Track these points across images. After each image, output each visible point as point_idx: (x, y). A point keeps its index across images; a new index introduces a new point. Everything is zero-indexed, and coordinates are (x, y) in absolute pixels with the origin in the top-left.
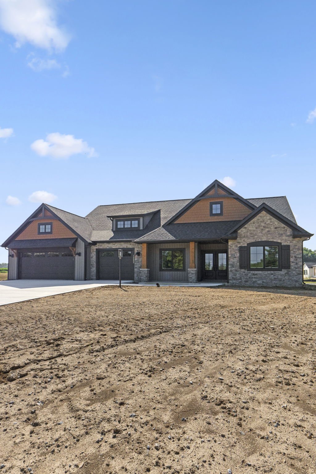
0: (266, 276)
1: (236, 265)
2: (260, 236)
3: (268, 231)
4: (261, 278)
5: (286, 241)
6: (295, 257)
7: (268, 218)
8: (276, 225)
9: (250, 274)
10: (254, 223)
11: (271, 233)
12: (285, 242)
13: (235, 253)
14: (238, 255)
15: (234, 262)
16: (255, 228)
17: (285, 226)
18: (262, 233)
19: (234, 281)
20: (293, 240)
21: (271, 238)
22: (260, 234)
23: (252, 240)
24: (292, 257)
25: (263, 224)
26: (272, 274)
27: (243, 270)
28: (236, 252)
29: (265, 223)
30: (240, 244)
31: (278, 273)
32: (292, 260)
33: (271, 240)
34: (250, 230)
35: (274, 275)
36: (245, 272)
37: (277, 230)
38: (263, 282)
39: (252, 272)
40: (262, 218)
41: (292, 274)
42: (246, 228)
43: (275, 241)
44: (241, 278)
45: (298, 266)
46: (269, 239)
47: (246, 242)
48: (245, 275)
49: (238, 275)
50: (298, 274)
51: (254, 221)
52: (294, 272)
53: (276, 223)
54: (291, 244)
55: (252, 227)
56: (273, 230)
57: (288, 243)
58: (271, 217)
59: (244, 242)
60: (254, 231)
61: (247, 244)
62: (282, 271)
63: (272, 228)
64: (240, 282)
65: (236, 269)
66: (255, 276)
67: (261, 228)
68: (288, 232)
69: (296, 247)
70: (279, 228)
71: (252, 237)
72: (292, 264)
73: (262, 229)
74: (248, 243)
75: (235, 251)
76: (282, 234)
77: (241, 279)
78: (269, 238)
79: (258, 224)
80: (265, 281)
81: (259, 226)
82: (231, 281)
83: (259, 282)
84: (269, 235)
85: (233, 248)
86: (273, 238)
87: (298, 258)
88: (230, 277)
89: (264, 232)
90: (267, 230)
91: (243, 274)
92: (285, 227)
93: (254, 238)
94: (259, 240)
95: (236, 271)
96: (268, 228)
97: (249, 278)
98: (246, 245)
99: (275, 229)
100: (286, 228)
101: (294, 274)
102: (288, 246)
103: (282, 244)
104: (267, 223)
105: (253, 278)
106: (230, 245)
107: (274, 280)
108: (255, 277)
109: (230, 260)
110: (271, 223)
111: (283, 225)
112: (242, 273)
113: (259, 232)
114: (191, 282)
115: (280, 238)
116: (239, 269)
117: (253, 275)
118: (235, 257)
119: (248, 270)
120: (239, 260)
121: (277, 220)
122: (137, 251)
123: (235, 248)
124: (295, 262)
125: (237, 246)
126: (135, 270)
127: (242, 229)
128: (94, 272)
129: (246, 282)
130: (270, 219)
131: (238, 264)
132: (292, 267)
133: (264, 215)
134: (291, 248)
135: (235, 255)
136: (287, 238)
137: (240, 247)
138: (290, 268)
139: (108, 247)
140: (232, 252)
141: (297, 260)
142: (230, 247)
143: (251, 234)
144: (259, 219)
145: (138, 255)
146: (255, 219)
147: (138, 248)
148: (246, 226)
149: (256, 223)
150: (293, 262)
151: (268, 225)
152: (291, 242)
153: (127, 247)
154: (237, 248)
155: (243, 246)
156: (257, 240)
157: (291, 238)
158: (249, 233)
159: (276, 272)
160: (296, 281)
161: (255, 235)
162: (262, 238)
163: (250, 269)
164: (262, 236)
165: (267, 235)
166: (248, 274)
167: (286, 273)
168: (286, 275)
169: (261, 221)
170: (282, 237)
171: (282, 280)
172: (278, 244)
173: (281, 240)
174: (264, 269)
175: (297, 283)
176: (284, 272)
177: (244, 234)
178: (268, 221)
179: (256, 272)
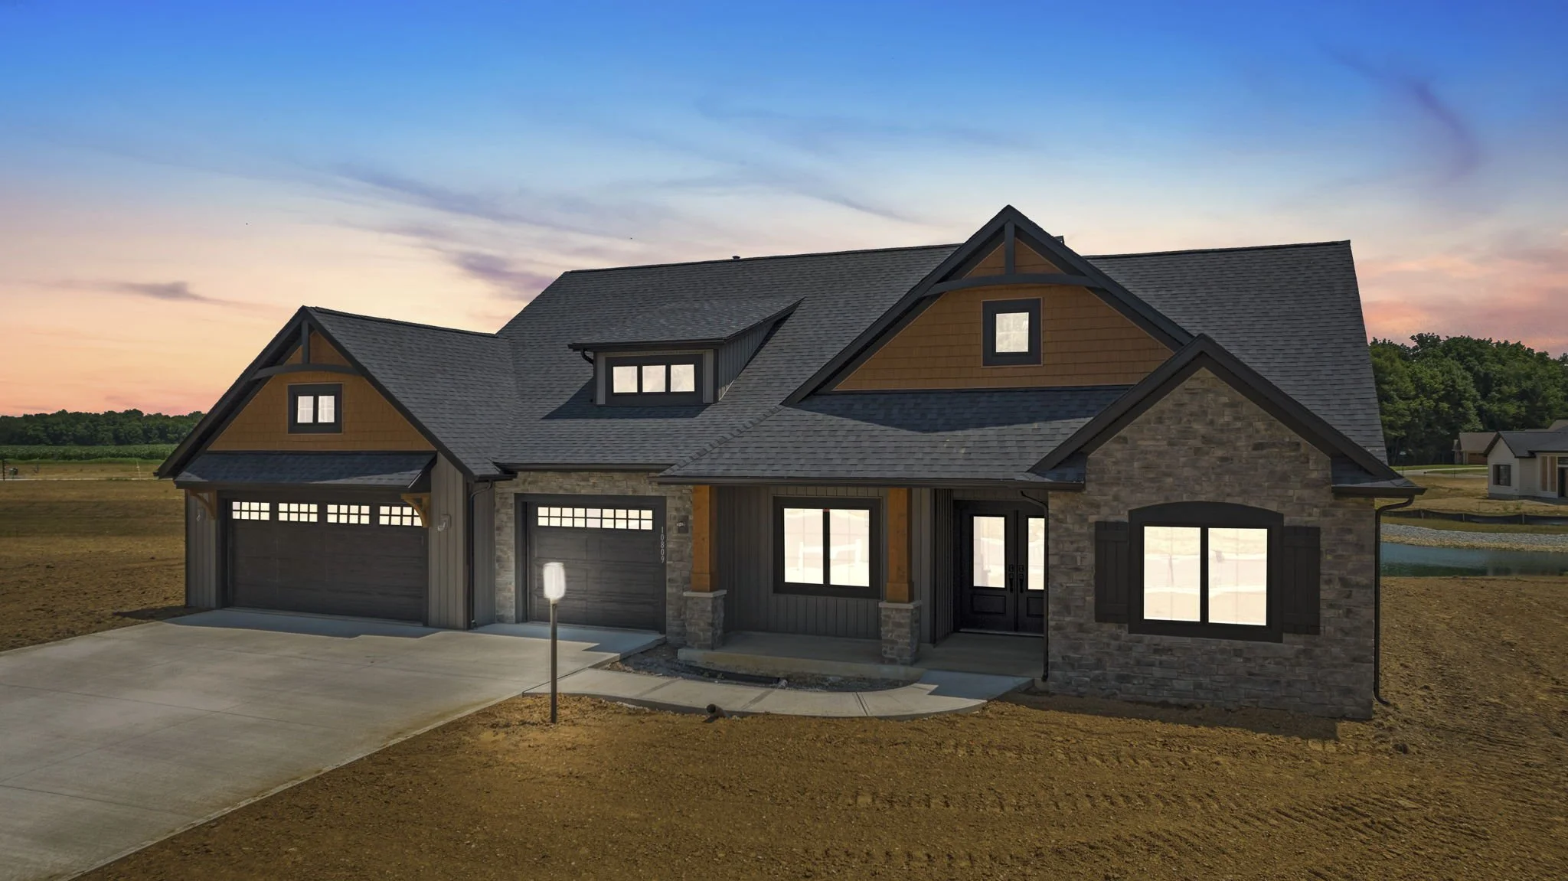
0: (1213, 660)
1: (1079, 603)
2: (1187, 479)
3: (1223, 459)
4: (1188, 669)
6: (1343, 581)
7: (1224, 399)
8: (1257, 431)
10: (1160, 420)
11: (1234, 467)
12: (1299, 513)
13: (1077, 550)
14: (1090, 558)
16: (1165, 442)
17: (1300, 439)
18: (1194, 467)
19: (1071, 674)
20: (1332, 506)
21: (1238, 489)
22: (1187, 472)
23: (1149, 498)
24: (1329, 582)
25: (1199, 427)
26: (1238, 653)
27: (1109, 628)
28: (1081, 545)
29: (1212, 423)
30: (1098, 513)
31: (1267, 648)
32: (1327, 593)
33: (1238, 500)
34: (1142, 452)
35: (1248, 660)
36: (1117, 638)
37: (1264, 457)
38: (1198, 686)
39: (1148, 636)
40: (1198, 398)
41: (1325, 660)
42: (1125, 440)
43: (1253, 504)
44: (1099, 660)
45: (1356, 623)
46: (1229, 495)
47: (1127, 505)
48: (1119, 648)
49: (1087, 650)
50: (1355, 660)
51: (1163, 412)
52: (1336, 650)
53: (1260, 425)
54: (1323, 523)
55: (1155, 439)
56: (1244, 454)
57: (1310, 515)
58: (1239, 396)
59: (1115, 503)
60: (1160, 455)
61: (1130, 512)
62: (1281, 642)
63: (1239, 444)
64: (1096, 679)
65: (1082, 621)
66: (1164, 658)
67: (1191, 442)
68: (1311, 466)
69: (1350, 538)
70: (1273, 445)
71: (1152, 480)
72: (1326, 613)
73: (1197, 451)
74: (1135, 507)
75: (1079, 542)
76: (1284, 478)
77: (1099, 664)
78: (1228, 490)
79: (1179, 428)
80: (1205, 681)
81: (1186, 433)
82: (1058, 673)
83: (1179, 685)
84: (1227, 478)
85: (1067, 530)
86: (1243, 492)
87: (1358, 585)
88: (1053, 656)
89: (1205, 462)
90: (1219, 453)
91: (1108, 645)
92: (1298, 444)
93: (1160, 490)
94: (1182, 496)
95: (1080, 628)
96: (1221, 444)
97: (1138, 663)
98: (1125, 519)
99: (1256, 453)
100: (1303, 450)
101: (1336, 659)
102: (1314, 532)
103: (1287, 521)
104: (1221, 421)
105: (1152, 665)
106: (1052, 514)
107: (1247, 681)
108: (1161, 663)
110: (1239, 424)
111: (1290, 435)
112: (1105, 640)
113: (1182, 459)
114: (892, 661)
115: (1278, 492)
116: (1093, 624)
117: (1156, 651)
118: (1077, 569)
119: (1129, 633)
120: (1092, 582)
121: (1262, 411)
122: (677, 509)
123: (1077, 528)
124: (1339, 607)
125: (1083, 520)
126: (669, 590)
127: (1109, 445)
128: (510, 590)
129: (1122, 678)
130: (1233, 405)
131: (1090, 599)
132: (1327, 629)
133: (1205, 386)
134: (1325, 542)
135: (1074, 559)
136: (1307, 493)
137: (1097, 524)
138: (1318, 633)
139: (561, 488)
140: (1061, 546)
141: (1349, 596)
142: (1057, 520)
143: (1147, 467)
144: (1182, 405)
145: (680, 530)
146: (1166, 403)
147: (680, 498)
148: (1123, 432)
149: (1167, 422)
150: (1331, 606)
151: (1222, 431)
152: (1325, 514)
153: (634, 491)
154: (1085, 530)
155: (1112, 519)
156: (1173, 500)
157: (1326, 498)
158: (1136, 464)
159: (1251, 643)
160: (1347, 692)
161: (1169, 475)
162: (1197, 489)
163: (1139, 624)
164: (1197, 482)
165: (1219, 476)
166: (1130, 649)
167: (1302, 652)
168: (1302, 659)
169: (1192, 414)
170: (1286, 489)
171: (1283, 680)
172: (1269, 520)
173: (1283, 504)
174: (1203, 629)
175: (1350, 702)
176: (1291, 643)
177: (1115, 469)
178: (1223, 414)
179: (1168, 640)
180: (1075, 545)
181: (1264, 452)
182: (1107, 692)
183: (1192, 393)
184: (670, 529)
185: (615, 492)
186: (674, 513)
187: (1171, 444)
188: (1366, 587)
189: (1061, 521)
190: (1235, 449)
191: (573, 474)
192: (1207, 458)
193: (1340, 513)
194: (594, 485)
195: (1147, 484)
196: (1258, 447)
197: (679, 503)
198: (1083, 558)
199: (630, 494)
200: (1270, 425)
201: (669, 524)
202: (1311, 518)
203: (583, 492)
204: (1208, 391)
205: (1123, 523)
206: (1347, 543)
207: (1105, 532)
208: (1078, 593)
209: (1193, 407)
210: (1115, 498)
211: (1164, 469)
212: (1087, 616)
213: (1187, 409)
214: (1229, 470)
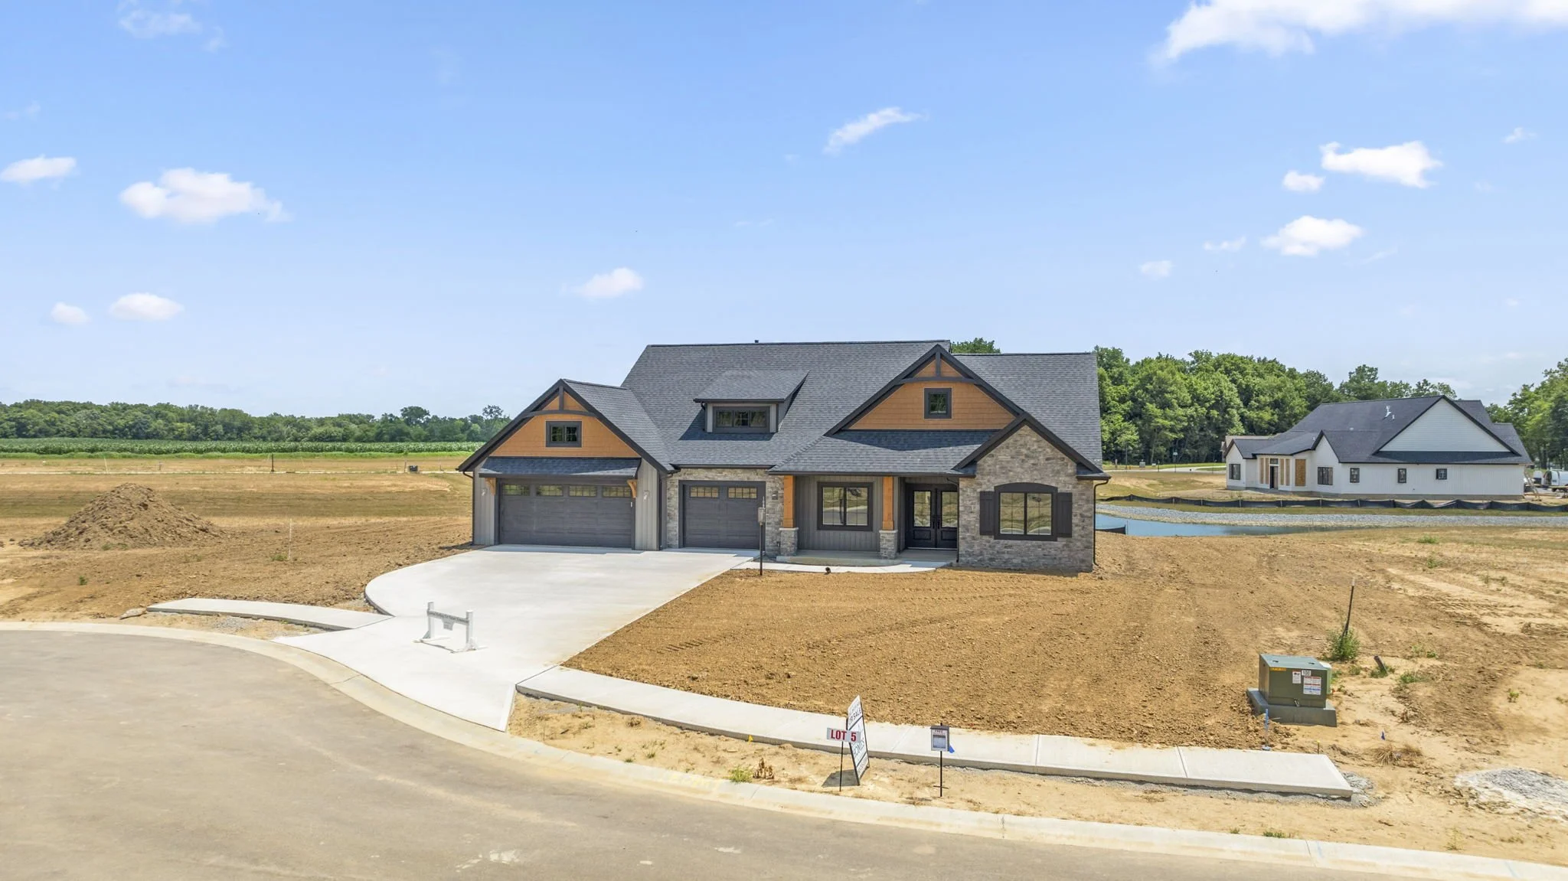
0: (1029, 550)
1: (973, 527)
2: (1019, 473)
3: (1033, 464)
4: (1019, 554)
5: (1065, 483)
6: (1082, 515)
7: (1035, 439)
8: (1047, 452)
9: (998, 547)
10: (1008, 448)
11: (1038, 468)
12: (1063, 487)
13: (972, 504)
14: (977, 507)
15: (970, 521)
16: (1009, 457)
17: (1064, 456)
18: (1022, 468)
19: (970, 559)
20: (1077, 484)
21: (1039, 477)
22: (1019, 470)
23: (1005, 481)
24: (1076, 516)
25: (1024, 451)
26: (1039, 547)
27: (986, 538)
28: (974, 501)
29: (1029, 449)
30: (981, 488)
31: (1051, 544)
32: (1075, 520)
33: (1040, 482)
34: (999, 461)
35: (1043, 549)
36: (989, 542)
37: (1050, 464)
38: (1023, 561)
39: (1002, 541)
40: (1023, 439)
41: (1074, 548)
42: (993, 456)
43: (1045, 483)
44: (981, 552)
45: (1087, 533)
46: (1036, 480)
47: (993, 484)
48: (990, 546)
49: (976, 548)
50: (1086, 548)
51: (1009, 444)
52: (1079, 544)
53: (1048, 450)
54: (1074, 491)
55: (1005, 455)
56: (1042, 462)
58: (1040, 438)
59: (989, 484)
60: (1008, 462)
61: (995, 487)
62: (1056, 540)
64: (980, 560)
65: (974, 535)
66: (1009, 550)
67: (1021, 457)
68: (1069, 467)
69: (1084, 497)
70: (1054, 459)
71: (1004, 473)
72: (1075, 529)
73: (1023, 461)
74: (997, 485)
75: (972, 500)
76: (1058, 472)
77: (981, 554)
78: (1035, 478)
79: (1015, 451)
80: (1026, 559)
81: (1019, 453)
82: (963, 559)
83: (1015, 561)
84: (1035, 472)
85: (969, 495)
86: (1042, 478)
88: (961, 550)
89: (1026, 465)
90: (1032, 461)
92: (1064, 458)
93: (1007, 477)
94: (1016, 480)
95: (974, 538)
96: (1033, 458)
97: (998, 553)
98: (993, 490)
99: (1047, 462)
100: (1065, 461)
101: (1079, 548)
102: (1069, 495)
103: (1059, 491)
104: (1032, 448)
105: (1004, 553)
106: (962, 489)
107: (1043, 558)
108: (1008, 552)
109: (962, 518)
110: (1040, 450)
111: (1060, 455)
112: (983, 544)
113: (1017, 465)
114: (886, 558)
115: (1056, 478)
116: (979, 536)
117: (1005, 547)
118: (972, 512)
119: (995, 539)
120: (979, 518)
121: (1050, 444)
122: (772, 488)
123: (972, 494)
124: (1080, 526)
125: (974, 490)
126: (766, 528)
127: (986, 458)
128: (675, 531)
129: (991, 560)
130: (1038, 441)
131: (978, 525)
132: (1075, 535)
133: (1026, 434)
134: (1075, 498)
135: (971, 507)
136: (1067, 479)
137: (981, 492)
138: (1071, 537)
139: (706, 477)
140: (965, 502)
141: (1083, 521)
142: (964, 491)
143: (1002, 468)
144: (1016, 441)
145: (773, 498)
146: (1010, 440)
147: (774, 482)
148: (992, 452)
149: (1011, 448)
150: (1077, 526)
151: (1033, 453)
152: (1074, 487)
153: (748, 478)
154: (975, 495)
155: (987, 490)
156: (1014, 482)
157: (1074, 480)
158: (996, 466)
159: (1045, 542)
160: (1083, 561)
161: (1010, 471)
162: (1023, 477)
163: (999, 536)
164: (1023, 473)
165: (1032, 471)
166: (994, 546)
167: (1065, 545)
168: (1065, 548)
169: (1021, 445)
170: (1059, 477)
171: (1057, 557)
172: (1052, 490)
173: (1057, 483)
174: (1025, 537)
175: (1083, 565)
176: (1060, 542)
177: (988, 468)
178: (1033, 446)
179: (1010, 542)
180: (971, 502)
181: (1050, 461)
182: (985, 566)
183: (1021, 436)
184: (768, 497)
185: (737, 479)
186: (770, 490)
187: (1012, 458)
188: (1091, 517)
189: (967, 491)
190: (1039, 460)
191: (713, 470)
193: (1080, 486)
194: (725, 476)
195: (1002, 475)
196: (1047, 459)
197: (773, 485)
198: (974, 508)
199: (746, 480)
200: (1052, 450)
201: (767, 495)
202: (1069, 489)
203: (719, 479)
204: (1027, 436)
205: (992, 492)
206: (1083, 499)
207: (983, 496)
208: (972, 523)
209: (1022, 442)
210: (989, 481)
211: (1009, 468)
212: (976, 532)
213: (1019, 443)
214: (1036, 469)
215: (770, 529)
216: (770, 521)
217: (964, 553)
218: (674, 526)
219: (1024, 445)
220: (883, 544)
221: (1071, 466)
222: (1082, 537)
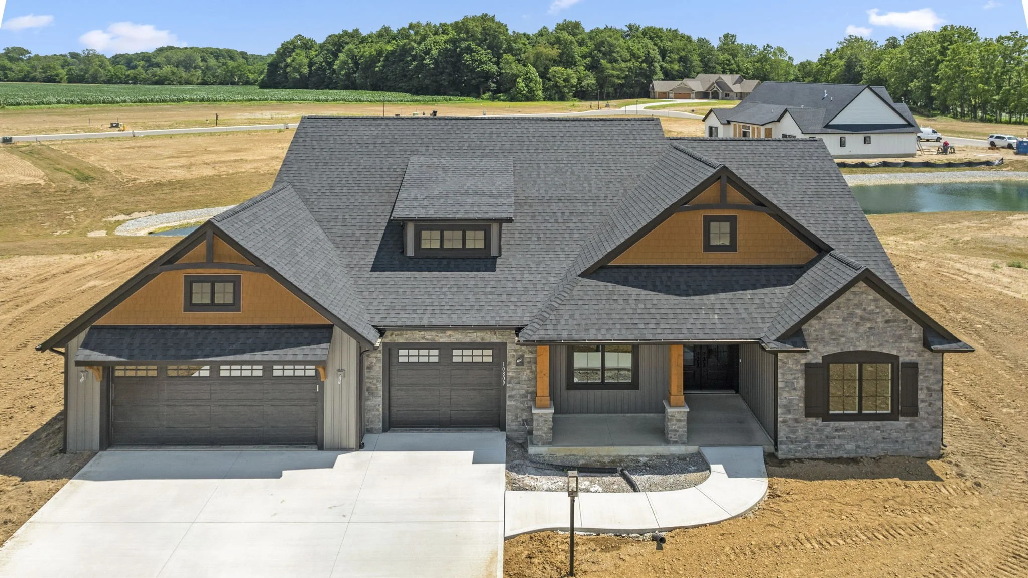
0: (865, 433)
1: (796, 407)
2: (853, 338)
3: (870, 328)
4: (852, 438)
5: (909, 351)
6: (928, 389)
7: (871, 297)
8: (887, 314)
9: (828, 430)
10: (838, 308)
11: (876, 332)
12: (906, 355)
13: (795, 378)
14: (801, 383)
15: (792, 400)
16: (841, 320)
17: (907, 318)
18: (856, 333)
19: (791, 447)
20: (923, 351)
21: (878, 344)
22: (853, 335)
23: (833, 349)
24: (921, 389)
25: (859, 312)
26: (878, 428)
27: (812, 420)
28: (797, 375)
29: (865, 310)
30: (806, 358)
31: (891, 424)
32: (921, 395)
33: (877, 349)
34: (829, 325)
35: (882, 432)
36: (815, 425)
37: (891, 327)
38: (858, 447)
39: (832, 423)
40: (858, 296)
41: (920, 428)
42: (820, 319)
43: (885, 351)
44: (807, 437)
45: (934, 409)
46: (873, 347)
47: (821, 353)
48: (817, 430)
49: (800, 433)
50: (933, 427)
51: (840, 303)
52: (925, 423)
53: (888, 311)
54: (919, 360)
55: (835, 318)
56: (881, 326)
57: (912, 356)
58: (878, 296)
59: (815, 353)
60: (839, 326)
61: (823, 357)
62: (898, 420)
63: (878, 321)
64: (805, 448)
65: (797, 417)
66: (841, 434)
67: (854, 320)
68: (913, 331)
69: (931, 367)
70: (894, 321)
71: (834, 340)
72: (921, 405)
73: (857, 324)
74: (826, 354)
75: (795, 374)
76: (900, 337)
77: (806, 440)
78: (873, 344)
79: (848, 311)
80: (861, 444)
81: (852, 315)
82: (783, 447)
83: (848, 447)
84: (872, 338)
85: (789, 367)
86: (881, 345)
87: (934, 390)
88: (782, 438)
89: (862, 330)
90: (868, 325)
91: (811, 429)
92: (906, 320)
93: (838, 344)
94: (849, 347)
95: (796, 421)
96: (869, 320)
97: (827, 437)
98: (820, 361)
99: (886, 325)
100: (908, 323)
101: (924, 427)
102: (914, 366)
103: (901, 359)
104: (869, 309)
105: (834, 438)
106: (780, 361)
107: (883, 442)
108: (839, 437)
109: (781, 395)
110: (878, 310)
111: (903, 316)
112: (809, 426)
113: (850, 329)
115: (898, 345)
116: (803, 418)
117: (836, 430)
118: (794, 389)
119: (824, 420)
120: (803, 395)
121: (891, 304)
122: (515, 351)
123: (794, 367)
124: (926, 401)
125: (797, 362)
126: (509, 403)
127: (813, 322)
128: (378, 410)
129: (819, 446)
130: (875, 300)
131: (802, 405)
132: (921, 413)
133: (861, 290)
134: (921, 369)
135: (793, 383)
136: (911, 345)
137: (806, 364)
138: (916, 415)
140: (785, 377)
141: (930, 396)
142: (783, 362)
143: (832, 333)
144: (850, 300)
145: (518, 364)
146: (842, 300)
149: (842, 309)
150: (923, 401)
151: (870, 314)
152: (919, 355)
153: (482, 339)
154: (799, 367)
155: (814, 361)
156: (845, 350)
157: (919, 346)
158: (826, 332)
159: (885, 423)
160: (930, 444)
161: (842, 337)
162: (858, 344)
163: (828, 418)
164: (857, 339)
165: (868, 337)
166: (823, 430)
167: (910, 425)
168: (909, 429)
169: (855, 305)
170: (901, 343)
171: (900, 440)
172: (893, 359)
173: (899, 351)
174: (860, 417)
175: (930, 448)
176: (904, 422)
177: (814, 334)
178: (869, 305)
179: (843, 424)
180: (793, 376)
181: (891, 324)
183: (855, 293)
184: (510, 363)
185: (467, 340)
186: (513, 353)
187: (844, 320)
188: (939, 391)
189: (786, 363)
190: (877, 323)
192: (862, 328)
193: (925, 353)
195: (832, 342)
197: (517, 347)
198: (797, 383)
199: (479, 341)
200: (893, 311)
201: (509, 360)
203: (440, 340)
204: (863, 293)
205: (819, 363)
206: (930, 370)
207: (809, 368)
208: (795, 402)
209: (856, 302)
210: (815, 349)
211: (840, 333)
212: (800, 414)
213: (851, 303)
214: (872, 335)
215: (513, 403)
216: (513, 393)
217: (784, 439)
218: (376, 403)
219: (857, 306)
220: (672, 426)
221: (915, 329)
222: (929, 414)
